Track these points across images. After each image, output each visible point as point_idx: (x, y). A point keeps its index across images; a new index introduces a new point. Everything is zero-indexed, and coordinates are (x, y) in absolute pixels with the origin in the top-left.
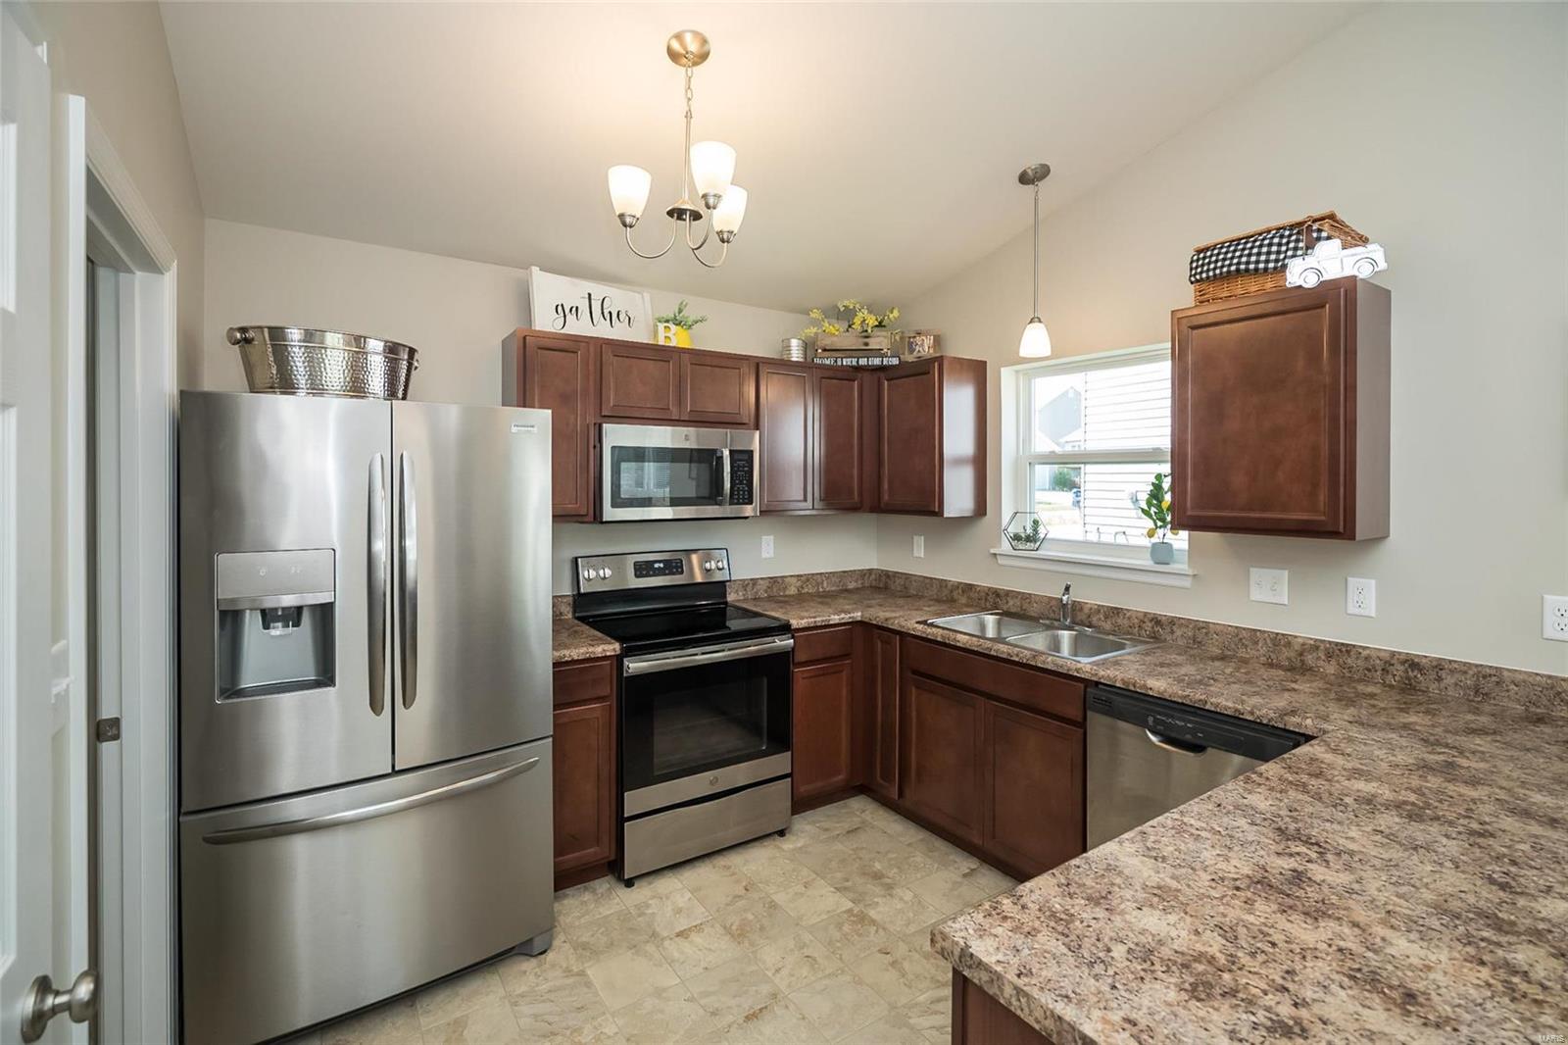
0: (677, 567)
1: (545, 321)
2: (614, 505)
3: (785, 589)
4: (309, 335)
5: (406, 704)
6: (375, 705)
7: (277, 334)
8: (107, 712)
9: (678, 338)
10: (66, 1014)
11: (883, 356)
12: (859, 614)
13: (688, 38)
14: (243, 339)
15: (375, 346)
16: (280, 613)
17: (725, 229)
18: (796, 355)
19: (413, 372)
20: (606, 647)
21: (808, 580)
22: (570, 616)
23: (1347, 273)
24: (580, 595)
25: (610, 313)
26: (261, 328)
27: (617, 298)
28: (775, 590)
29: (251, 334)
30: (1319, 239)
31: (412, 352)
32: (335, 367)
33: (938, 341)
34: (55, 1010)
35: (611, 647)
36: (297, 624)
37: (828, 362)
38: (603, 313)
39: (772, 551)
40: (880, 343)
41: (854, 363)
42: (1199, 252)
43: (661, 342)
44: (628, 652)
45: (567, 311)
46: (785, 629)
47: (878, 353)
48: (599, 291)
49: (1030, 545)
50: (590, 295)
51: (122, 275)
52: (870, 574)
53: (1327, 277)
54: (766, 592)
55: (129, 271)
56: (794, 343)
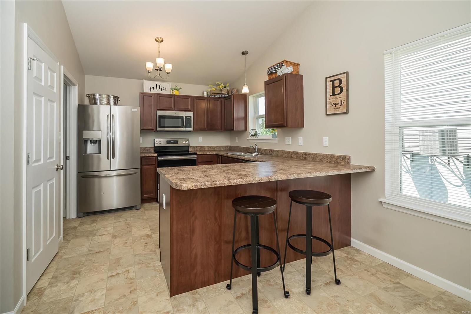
0: (176, 142)
1: (146, 90)
2: (159, 127)
3: (204, 149)
4: (100, 95)
5: (113, 158)
6: (108, 158)
7: (94, 95)
8: (68, 155)
9: (176, 93)
10: (60, 169)
11: (225, 95)
12: (215, 152)
13: (159, 38)
14: (89, 96)
15: (112, 97)
16: (93, 141)
17: (168, 72)
18: (205, 95)
19: (119, 102)
20: (154, 154)
21: (210, 147)
22: (153, 152)
23: (287, 72)
24: (155, 147)
25: (161, 88)
26: (91, 94)
27: (163, 85)
28: (202, 149)
29: (90, 95)
30: (283, 65)
31: (118, 97)
32: (104, 100)
33: (238, 91)
34: (59, 168)
35: (155, 155)
36: (96, 144)
37: (213, 96)
38: (159, 88)
39: (201, 140)
40: (224, 92)
41: (218, 96)
42: (269, 68)
43: (172, 94)
44: (159, 156)
45: (151, 88)
46: (195, 154)
47: (224, 94)
48: (158, 83)
49: (254, 137)
50: (156, 85)
51: (70, 87)
52: (228, 147)
53: (284, 73)
54: (199, 149)
55: (71, 86)
56: (205, 92)
